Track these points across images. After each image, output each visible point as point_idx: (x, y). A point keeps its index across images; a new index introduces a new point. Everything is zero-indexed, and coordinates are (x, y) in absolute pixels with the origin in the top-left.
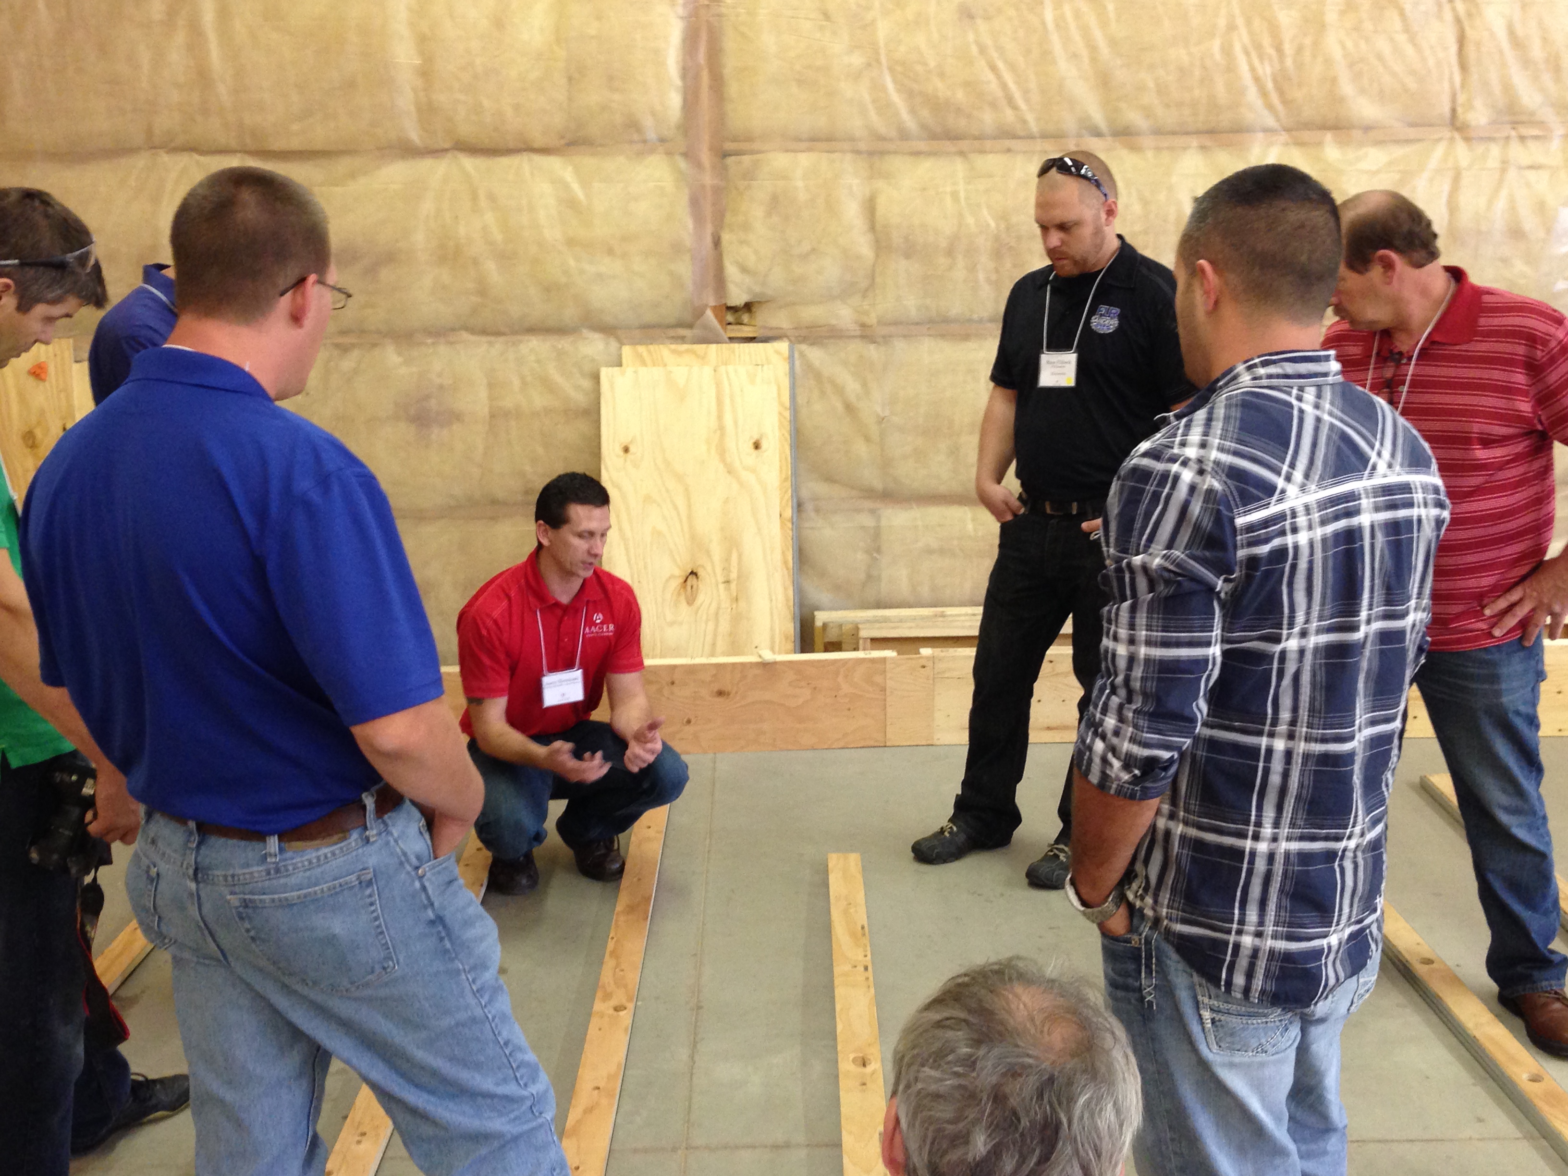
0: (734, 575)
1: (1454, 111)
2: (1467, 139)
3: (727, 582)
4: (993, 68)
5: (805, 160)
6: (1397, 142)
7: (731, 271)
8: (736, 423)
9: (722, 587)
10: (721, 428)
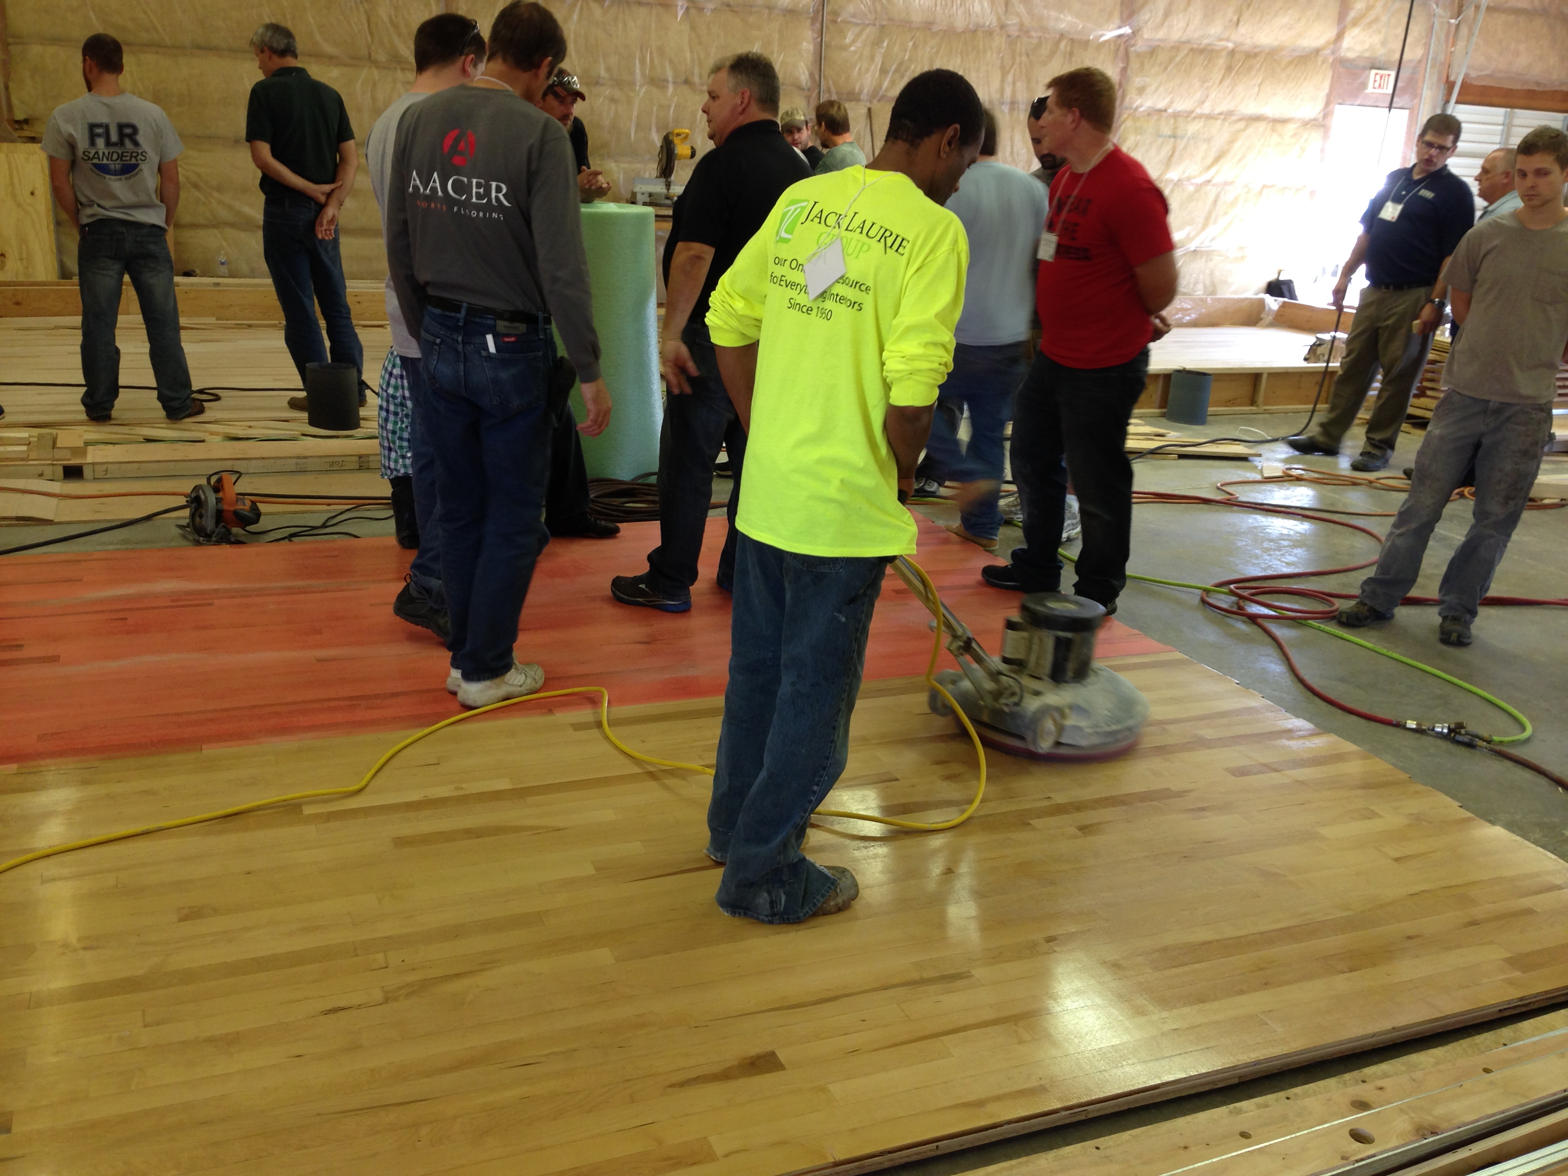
0: (25, 256)
1: (370, 54)
2: (377, 67)
3: (21, 259)
4: (145, 13)
5: (51, 50)
6: (345, 65)
7: (15, 102)
8: (20, 181)
9: (18, 262)
10: (12, 183)
